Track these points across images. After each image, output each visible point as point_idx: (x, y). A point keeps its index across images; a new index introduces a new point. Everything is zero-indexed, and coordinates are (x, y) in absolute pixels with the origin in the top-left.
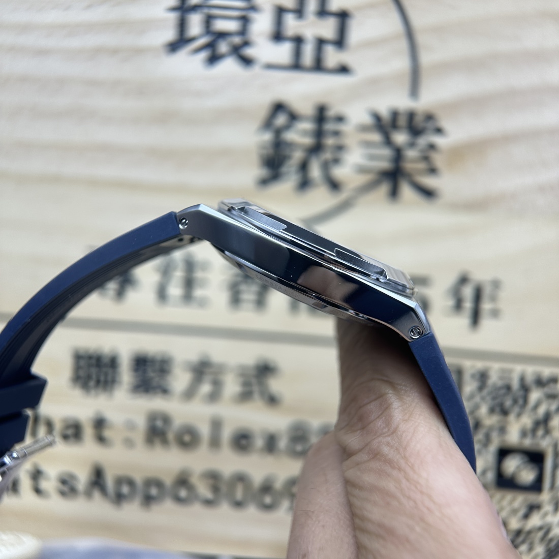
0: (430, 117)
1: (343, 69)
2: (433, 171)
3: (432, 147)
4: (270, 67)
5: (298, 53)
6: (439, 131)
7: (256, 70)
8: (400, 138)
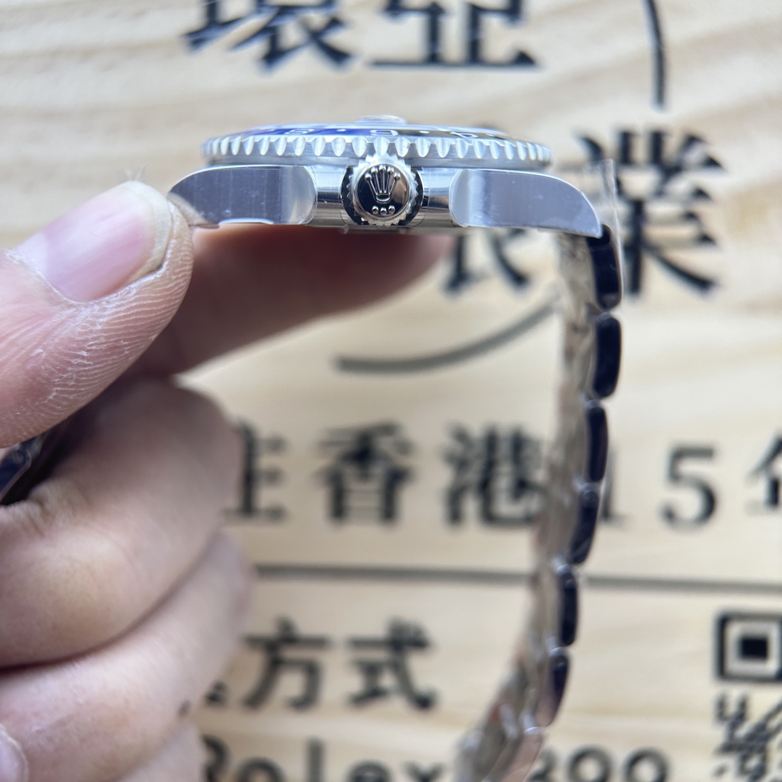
0: (691, 140)
1: (523, 60)
2: (705, 239)
3: (700, 194)
4: (381, 63)
5: (434, 34)
6: (711, 163)
7: (356, 67)
8: (641, 181)
